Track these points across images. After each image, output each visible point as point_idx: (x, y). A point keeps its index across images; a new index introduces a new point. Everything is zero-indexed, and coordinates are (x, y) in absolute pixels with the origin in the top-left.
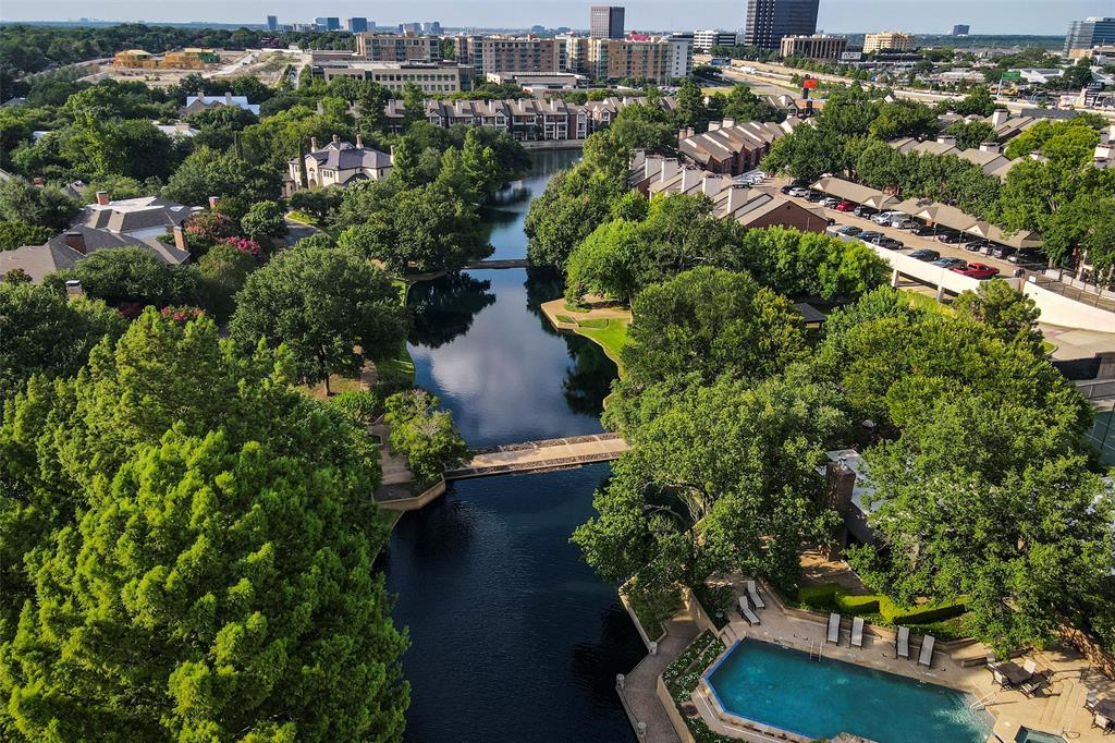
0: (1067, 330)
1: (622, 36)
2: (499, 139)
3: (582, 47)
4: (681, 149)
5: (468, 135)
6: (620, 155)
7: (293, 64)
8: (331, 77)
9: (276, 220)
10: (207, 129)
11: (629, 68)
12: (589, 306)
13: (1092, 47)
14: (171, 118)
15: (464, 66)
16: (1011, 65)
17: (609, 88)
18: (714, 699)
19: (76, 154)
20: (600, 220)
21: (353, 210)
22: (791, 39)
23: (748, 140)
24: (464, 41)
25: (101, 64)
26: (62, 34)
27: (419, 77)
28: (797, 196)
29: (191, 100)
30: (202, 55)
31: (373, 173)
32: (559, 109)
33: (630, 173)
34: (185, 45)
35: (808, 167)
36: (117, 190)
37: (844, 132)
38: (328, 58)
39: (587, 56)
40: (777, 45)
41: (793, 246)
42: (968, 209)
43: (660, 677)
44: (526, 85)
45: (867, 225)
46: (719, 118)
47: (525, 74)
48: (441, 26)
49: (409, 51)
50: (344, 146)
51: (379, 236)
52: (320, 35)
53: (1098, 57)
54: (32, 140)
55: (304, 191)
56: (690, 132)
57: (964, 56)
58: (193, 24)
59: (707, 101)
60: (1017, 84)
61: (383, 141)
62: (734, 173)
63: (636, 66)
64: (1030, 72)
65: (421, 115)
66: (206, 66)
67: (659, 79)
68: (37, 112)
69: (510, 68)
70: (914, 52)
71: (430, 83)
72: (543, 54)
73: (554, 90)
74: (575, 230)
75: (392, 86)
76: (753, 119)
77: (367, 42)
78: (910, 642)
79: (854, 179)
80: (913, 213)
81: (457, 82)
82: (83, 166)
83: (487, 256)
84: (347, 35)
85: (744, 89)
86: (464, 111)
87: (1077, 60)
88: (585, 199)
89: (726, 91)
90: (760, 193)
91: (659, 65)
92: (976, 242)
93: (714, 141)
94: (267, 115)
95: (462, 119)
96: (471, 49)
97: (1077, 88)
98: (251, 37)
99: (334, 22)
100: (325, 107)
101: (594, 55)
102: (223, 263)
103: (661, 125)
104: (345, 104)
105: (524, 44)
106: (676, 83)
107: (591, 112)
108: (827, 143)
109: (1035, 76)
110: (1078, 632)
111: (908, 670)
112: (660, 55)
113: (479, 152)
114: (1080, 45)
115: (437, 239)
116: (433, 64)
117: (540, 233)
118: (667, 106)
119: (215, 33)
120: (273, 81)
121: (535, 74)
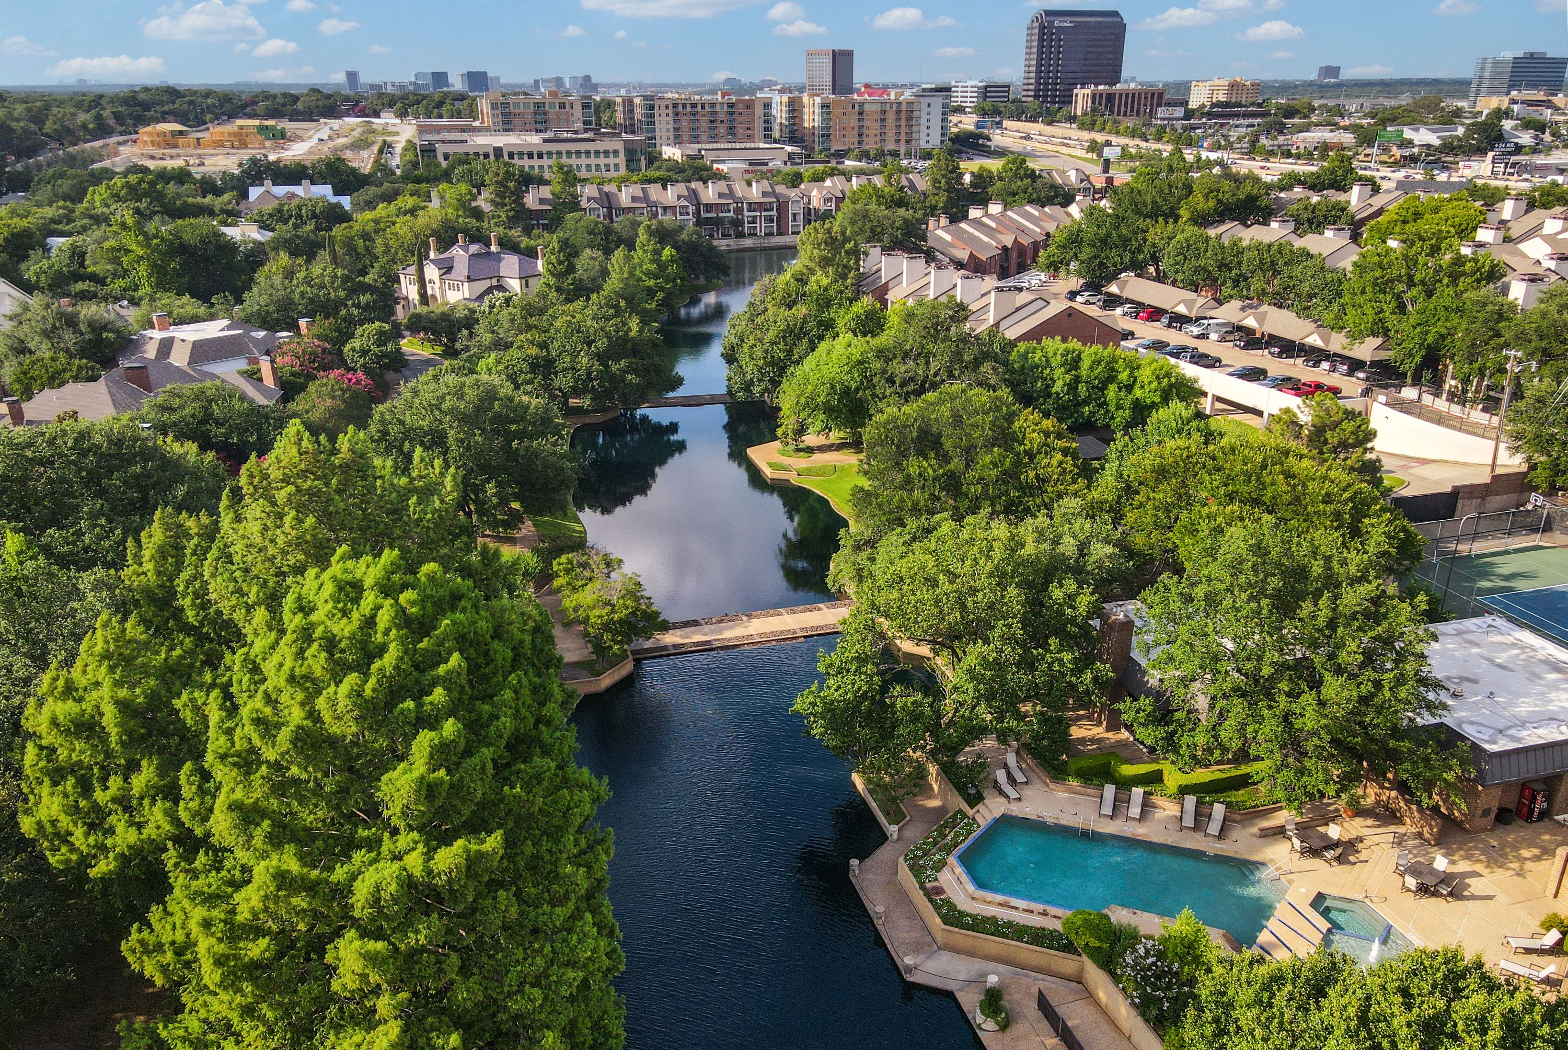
0: (1424, 462)
1: (850, 90)
2: (684, 236)
3: (795, 108)
4: (930, 243)
5: (641, 231)
6: (847, 253)
7: (389, 139)
8: (446, 157)
9: (390, 347)
10: (284, 230)
11: (860, 135)
12: (810, 450)
13: (1508, 94)
14: (232, 216)
15: (631, 137)
16: (1393, 120)
17: (833, 164)
18: (964, 878)
19: (109, 267)
20: (821, 338)
21: (493, 332)
22: (1087, 91)
23: (1023, 230)
24: (628, 102)
25: (120, 143)
26: (61, 103)
27: (569, 153)
28: (1087, 303)
29: (255, 192)
30: (262, 129)
31: (515, 285)
32: (765, 194)
33: (861, 278)
34: (232, 115)
35: (1101, 264)
36: (177, 311)
37: (1146, 216)
38: (438, 130)
39: (801, 119)
40: (1067, 99)
41: (1074, 363)
42: (1304, 312)
43: (901, 860)
44: (718, 162)
45: (1175, 338)
46: (983, 201)
47: (715, 146)
48: (594, 81)
49: (552, 117)
50: (474, 248)
51: (531, 364)
52: (425, 97)
53: (1516, 108)
54: (47, 250)
55: (421, 310)
56: (944, 221)
57: (1329, 111)
58: (238, 84)
59: (967, 178)
60: (1400, 146)
61: (525, 242)
62: (1003, 274)
63: (872, 132)
64: (1417, 130)
65: (575, 205)
66: (268, 144)
67: (902, 151)
68: (49, 212)
69: (695, 139)
70: (1260, 105)
71: (583, 161)
72: (741, 118)
73: (757, 168)
74: (790, 352)
75: (532, 167)
76: (1031, 202)
77: (494, 106)
78: (1197, 814)
79: (1160, 278)
80: (1235, 320)
81: (621, 160)
82: (120, 283)
83: (673, 389)
84: (461, 97)
85: (1018, 162)
86: (634, 199)
87: (1485, 112)
88: (801, 310)
89: (995, 165)
90: (1032, 297)
91: (903, 130)
92: (1315, 355)
93: (977, 234)
94: (363, 210)
95: (630, 210)
96: (639, 114)
97: (1481, 151)
98: (327, 102)
99: (440, 78)
100: (442, 197)
101: (812, 119)
102: (329, 402)
103: (902, 212)
104: (470, 192)
105: (712, 105)
106: (927, 155)
107: (809, 197)
108: (1124, 231)
109: (1424, 136)
110: (1394, 793)
111: (1193, 842)
112: (903, 116)
113: (657, 253)
114: (1493, 91)
115: (607, 367)
116: (586, 136)
117: (743, 356)
118: (912, 186)
119: (275, 97)
120: (364, 162)
121: (730, 146)
